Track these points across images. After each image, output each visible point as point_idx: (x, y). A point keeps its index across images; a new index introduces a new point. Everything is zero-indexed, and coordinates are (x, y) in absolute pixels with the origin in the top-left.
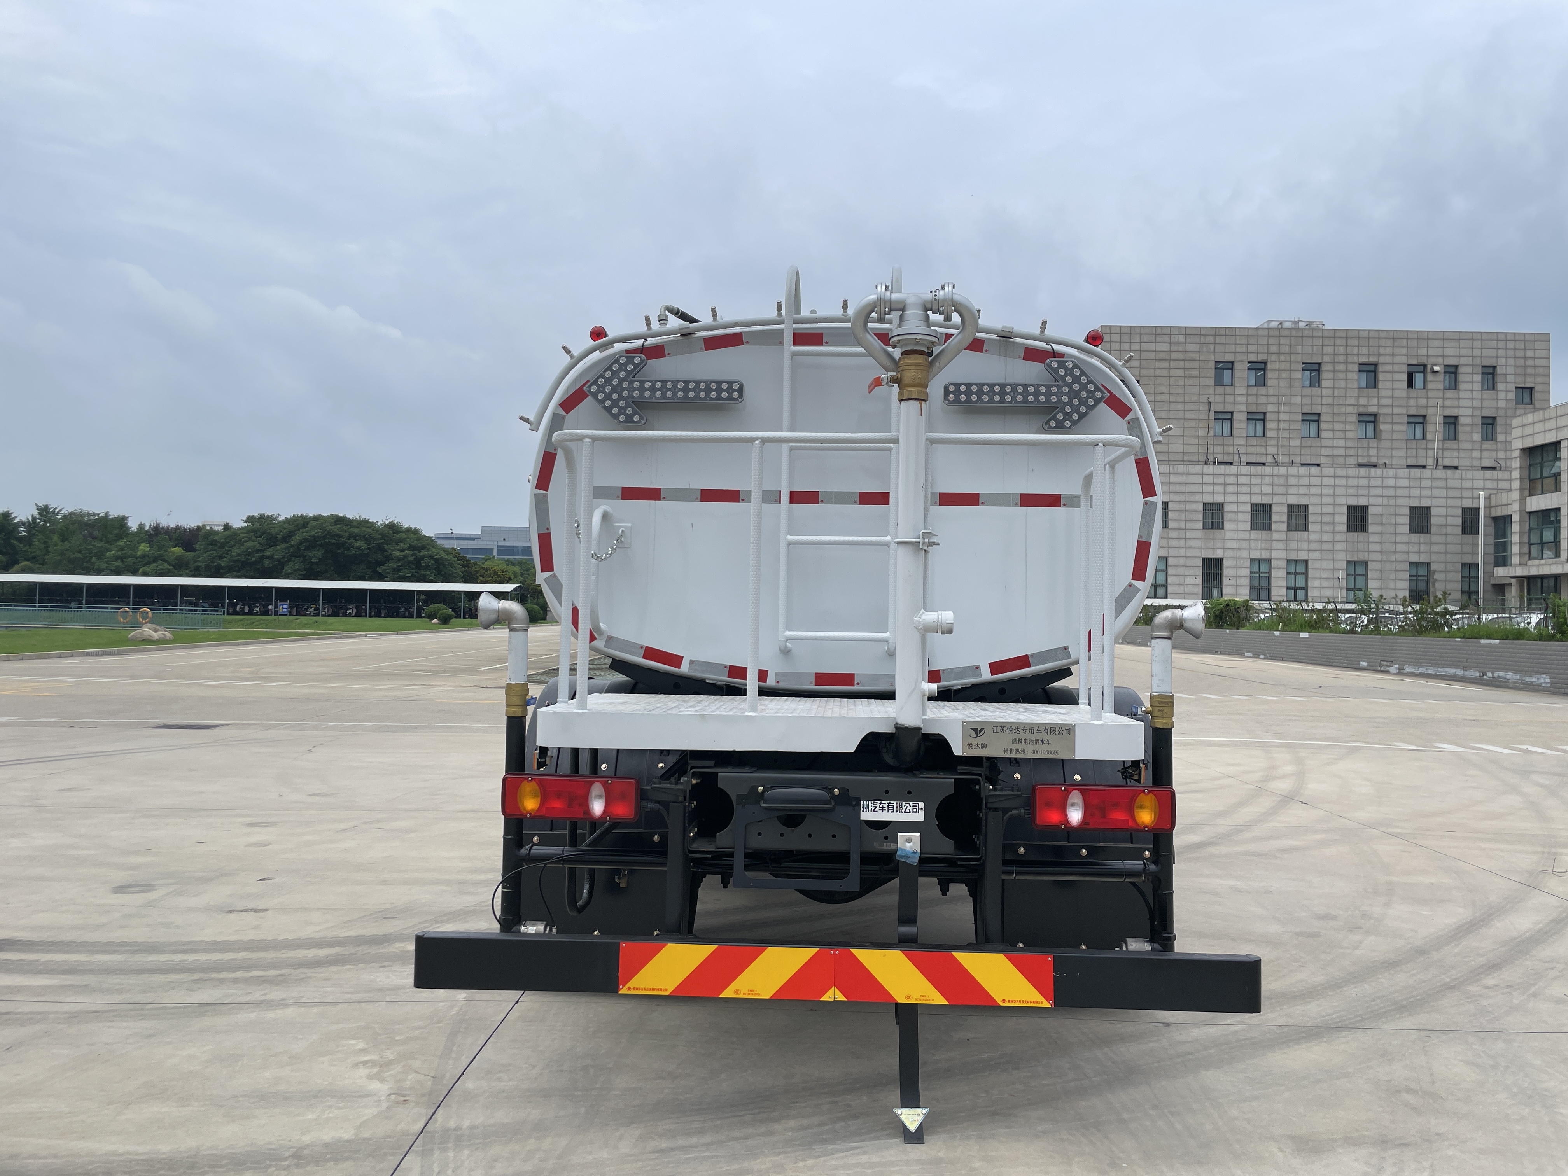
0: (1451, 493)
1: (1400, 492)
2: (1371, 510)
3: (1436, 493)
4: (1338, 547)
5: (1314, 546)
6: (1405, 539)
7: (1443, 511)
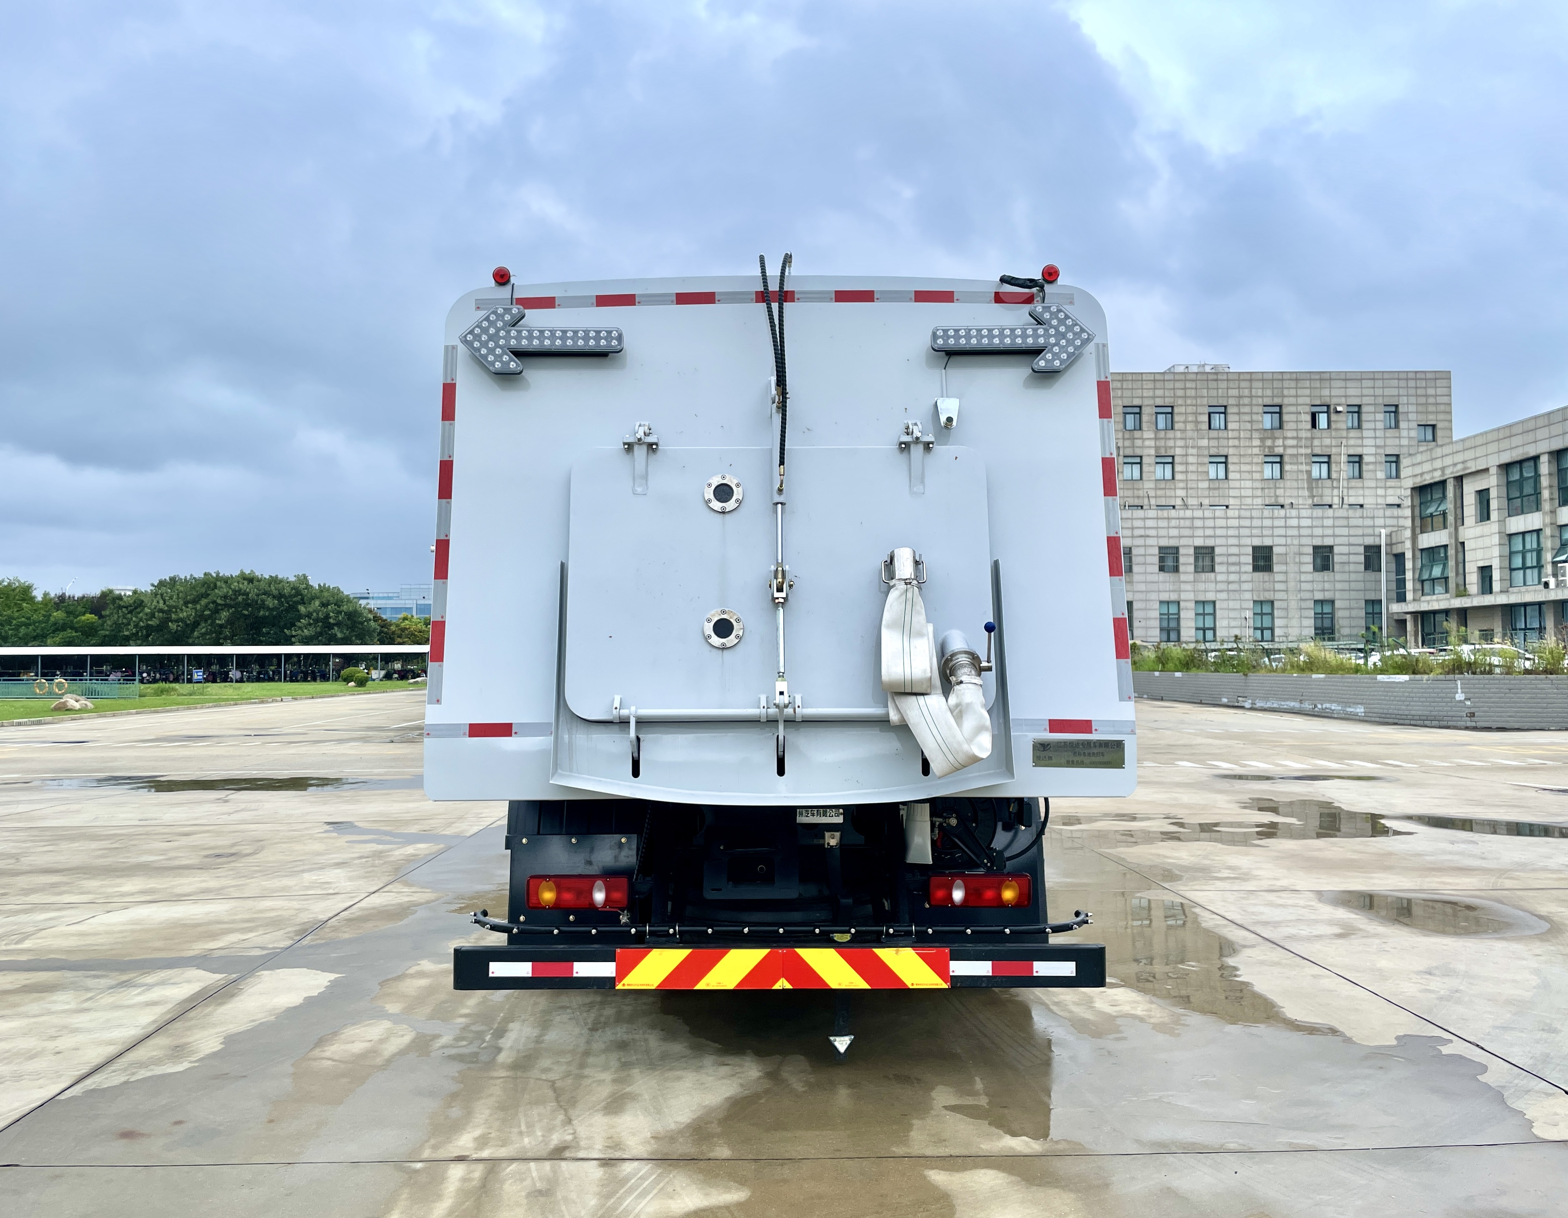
0: (1353, 531)
1: (1304, 532)
2: (1276, 550)
3: (1338, 531)
4: (1245, 586)
5: (1221, 586)
6: (1309, 577)
7: (1345, 550)
